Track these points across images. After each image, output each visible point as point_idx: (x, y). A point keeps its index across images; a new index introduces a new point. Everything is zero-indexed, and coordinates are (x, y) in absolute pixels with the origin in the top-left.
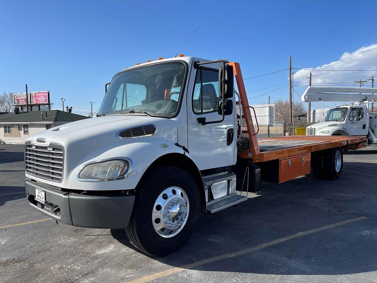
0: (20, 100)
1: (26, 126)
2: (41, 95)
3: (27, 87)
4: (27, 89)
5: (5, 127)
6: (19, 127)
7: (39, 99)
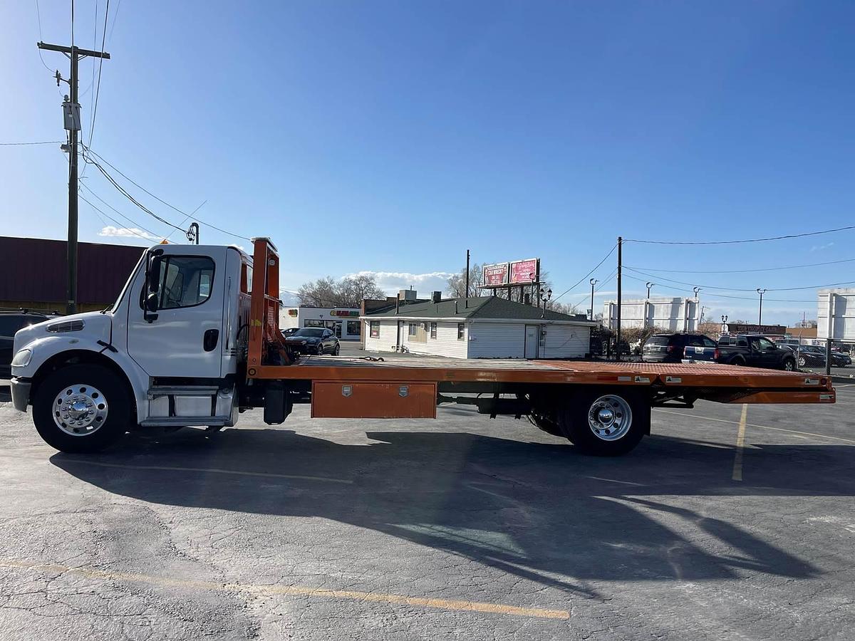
0: (493, 277)
1: (434, 324)
2: (525, 266)
3: (468, 256)
4: (468, 259)
5: (411, 325)
6: (426, 326)
7: (521, 274)
